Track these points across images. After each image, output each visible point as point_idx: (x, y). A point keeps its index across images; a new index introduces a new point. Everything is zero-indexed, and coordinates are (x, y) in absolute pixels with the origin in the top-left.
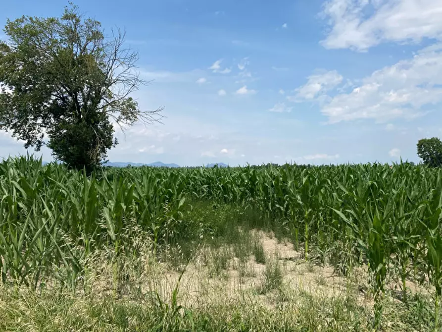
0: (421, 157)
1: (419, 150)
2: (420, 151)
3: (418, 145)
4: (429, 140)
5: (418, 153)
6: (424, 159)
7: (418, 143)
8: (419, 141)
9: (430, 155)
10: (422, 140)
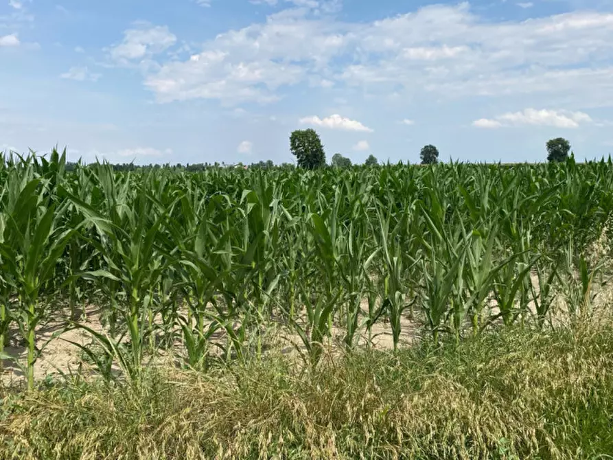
0: (295, 154)
1: (292, 145)
2: (294, 147)
3: (291, 138)
4: (303, 132)
5: (292, 149)
6: (298, 157)
7: (290, 135)
8: (293, 134)
9: (306, 151)
10: (297, 132)
